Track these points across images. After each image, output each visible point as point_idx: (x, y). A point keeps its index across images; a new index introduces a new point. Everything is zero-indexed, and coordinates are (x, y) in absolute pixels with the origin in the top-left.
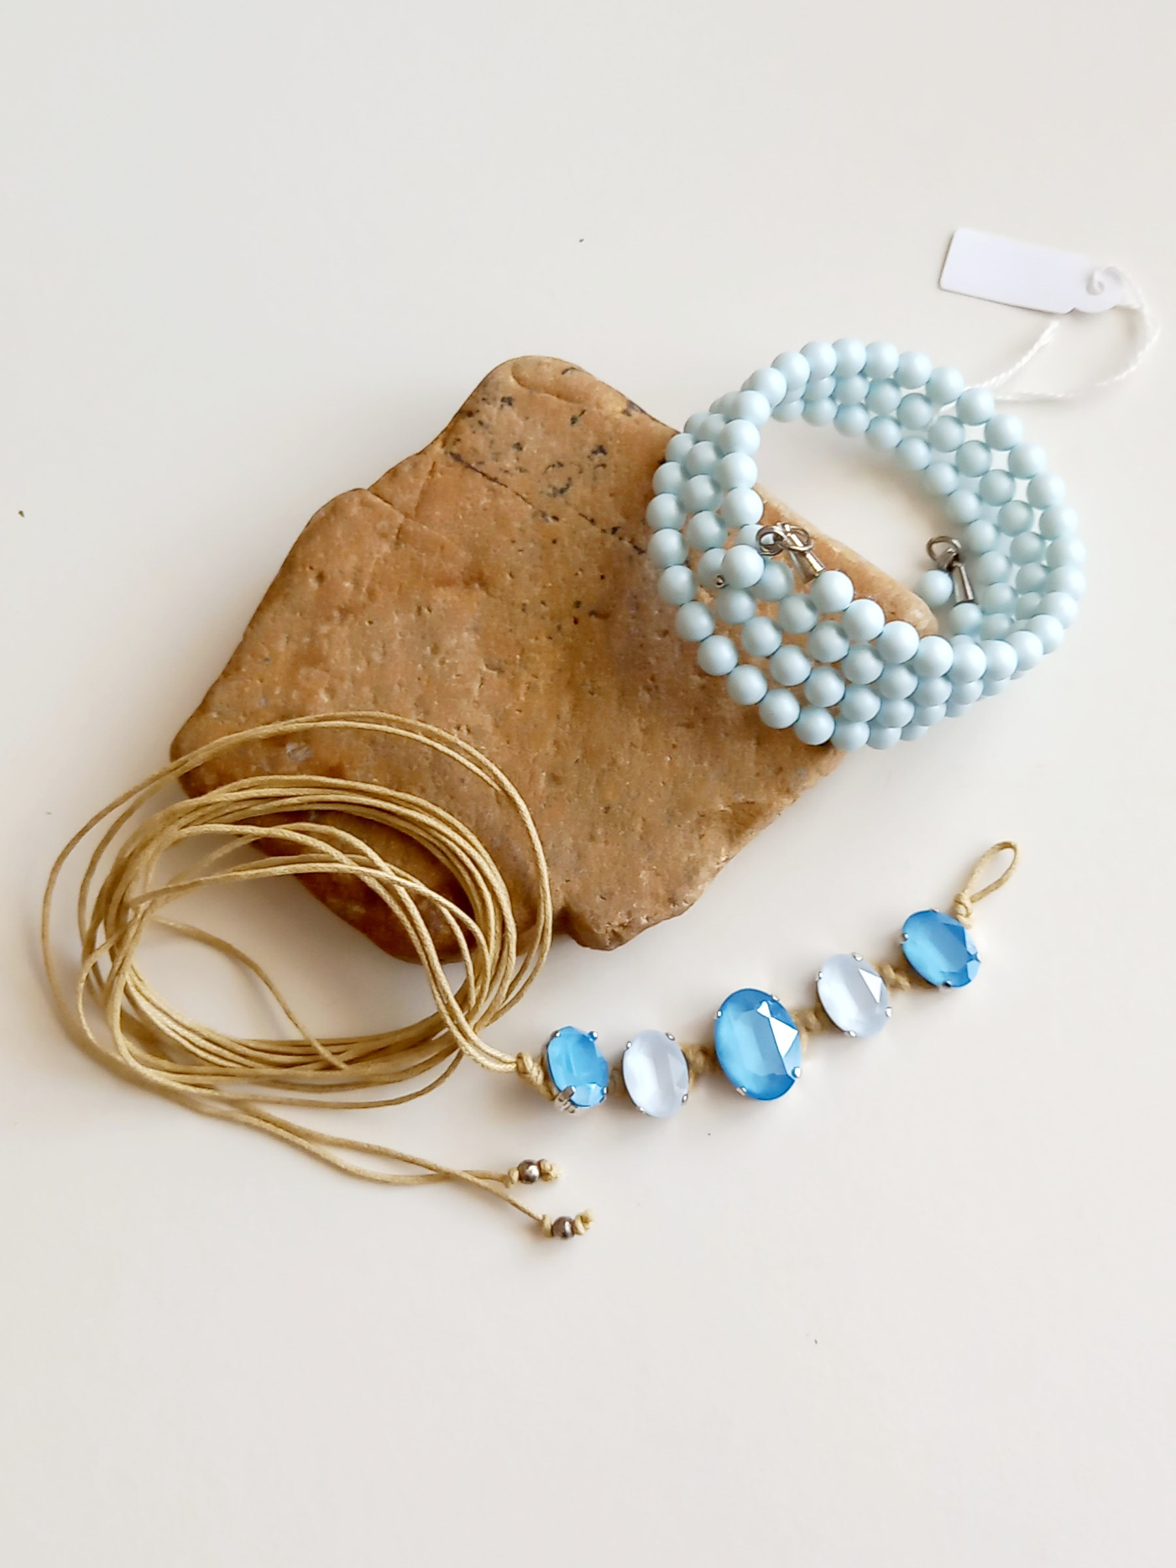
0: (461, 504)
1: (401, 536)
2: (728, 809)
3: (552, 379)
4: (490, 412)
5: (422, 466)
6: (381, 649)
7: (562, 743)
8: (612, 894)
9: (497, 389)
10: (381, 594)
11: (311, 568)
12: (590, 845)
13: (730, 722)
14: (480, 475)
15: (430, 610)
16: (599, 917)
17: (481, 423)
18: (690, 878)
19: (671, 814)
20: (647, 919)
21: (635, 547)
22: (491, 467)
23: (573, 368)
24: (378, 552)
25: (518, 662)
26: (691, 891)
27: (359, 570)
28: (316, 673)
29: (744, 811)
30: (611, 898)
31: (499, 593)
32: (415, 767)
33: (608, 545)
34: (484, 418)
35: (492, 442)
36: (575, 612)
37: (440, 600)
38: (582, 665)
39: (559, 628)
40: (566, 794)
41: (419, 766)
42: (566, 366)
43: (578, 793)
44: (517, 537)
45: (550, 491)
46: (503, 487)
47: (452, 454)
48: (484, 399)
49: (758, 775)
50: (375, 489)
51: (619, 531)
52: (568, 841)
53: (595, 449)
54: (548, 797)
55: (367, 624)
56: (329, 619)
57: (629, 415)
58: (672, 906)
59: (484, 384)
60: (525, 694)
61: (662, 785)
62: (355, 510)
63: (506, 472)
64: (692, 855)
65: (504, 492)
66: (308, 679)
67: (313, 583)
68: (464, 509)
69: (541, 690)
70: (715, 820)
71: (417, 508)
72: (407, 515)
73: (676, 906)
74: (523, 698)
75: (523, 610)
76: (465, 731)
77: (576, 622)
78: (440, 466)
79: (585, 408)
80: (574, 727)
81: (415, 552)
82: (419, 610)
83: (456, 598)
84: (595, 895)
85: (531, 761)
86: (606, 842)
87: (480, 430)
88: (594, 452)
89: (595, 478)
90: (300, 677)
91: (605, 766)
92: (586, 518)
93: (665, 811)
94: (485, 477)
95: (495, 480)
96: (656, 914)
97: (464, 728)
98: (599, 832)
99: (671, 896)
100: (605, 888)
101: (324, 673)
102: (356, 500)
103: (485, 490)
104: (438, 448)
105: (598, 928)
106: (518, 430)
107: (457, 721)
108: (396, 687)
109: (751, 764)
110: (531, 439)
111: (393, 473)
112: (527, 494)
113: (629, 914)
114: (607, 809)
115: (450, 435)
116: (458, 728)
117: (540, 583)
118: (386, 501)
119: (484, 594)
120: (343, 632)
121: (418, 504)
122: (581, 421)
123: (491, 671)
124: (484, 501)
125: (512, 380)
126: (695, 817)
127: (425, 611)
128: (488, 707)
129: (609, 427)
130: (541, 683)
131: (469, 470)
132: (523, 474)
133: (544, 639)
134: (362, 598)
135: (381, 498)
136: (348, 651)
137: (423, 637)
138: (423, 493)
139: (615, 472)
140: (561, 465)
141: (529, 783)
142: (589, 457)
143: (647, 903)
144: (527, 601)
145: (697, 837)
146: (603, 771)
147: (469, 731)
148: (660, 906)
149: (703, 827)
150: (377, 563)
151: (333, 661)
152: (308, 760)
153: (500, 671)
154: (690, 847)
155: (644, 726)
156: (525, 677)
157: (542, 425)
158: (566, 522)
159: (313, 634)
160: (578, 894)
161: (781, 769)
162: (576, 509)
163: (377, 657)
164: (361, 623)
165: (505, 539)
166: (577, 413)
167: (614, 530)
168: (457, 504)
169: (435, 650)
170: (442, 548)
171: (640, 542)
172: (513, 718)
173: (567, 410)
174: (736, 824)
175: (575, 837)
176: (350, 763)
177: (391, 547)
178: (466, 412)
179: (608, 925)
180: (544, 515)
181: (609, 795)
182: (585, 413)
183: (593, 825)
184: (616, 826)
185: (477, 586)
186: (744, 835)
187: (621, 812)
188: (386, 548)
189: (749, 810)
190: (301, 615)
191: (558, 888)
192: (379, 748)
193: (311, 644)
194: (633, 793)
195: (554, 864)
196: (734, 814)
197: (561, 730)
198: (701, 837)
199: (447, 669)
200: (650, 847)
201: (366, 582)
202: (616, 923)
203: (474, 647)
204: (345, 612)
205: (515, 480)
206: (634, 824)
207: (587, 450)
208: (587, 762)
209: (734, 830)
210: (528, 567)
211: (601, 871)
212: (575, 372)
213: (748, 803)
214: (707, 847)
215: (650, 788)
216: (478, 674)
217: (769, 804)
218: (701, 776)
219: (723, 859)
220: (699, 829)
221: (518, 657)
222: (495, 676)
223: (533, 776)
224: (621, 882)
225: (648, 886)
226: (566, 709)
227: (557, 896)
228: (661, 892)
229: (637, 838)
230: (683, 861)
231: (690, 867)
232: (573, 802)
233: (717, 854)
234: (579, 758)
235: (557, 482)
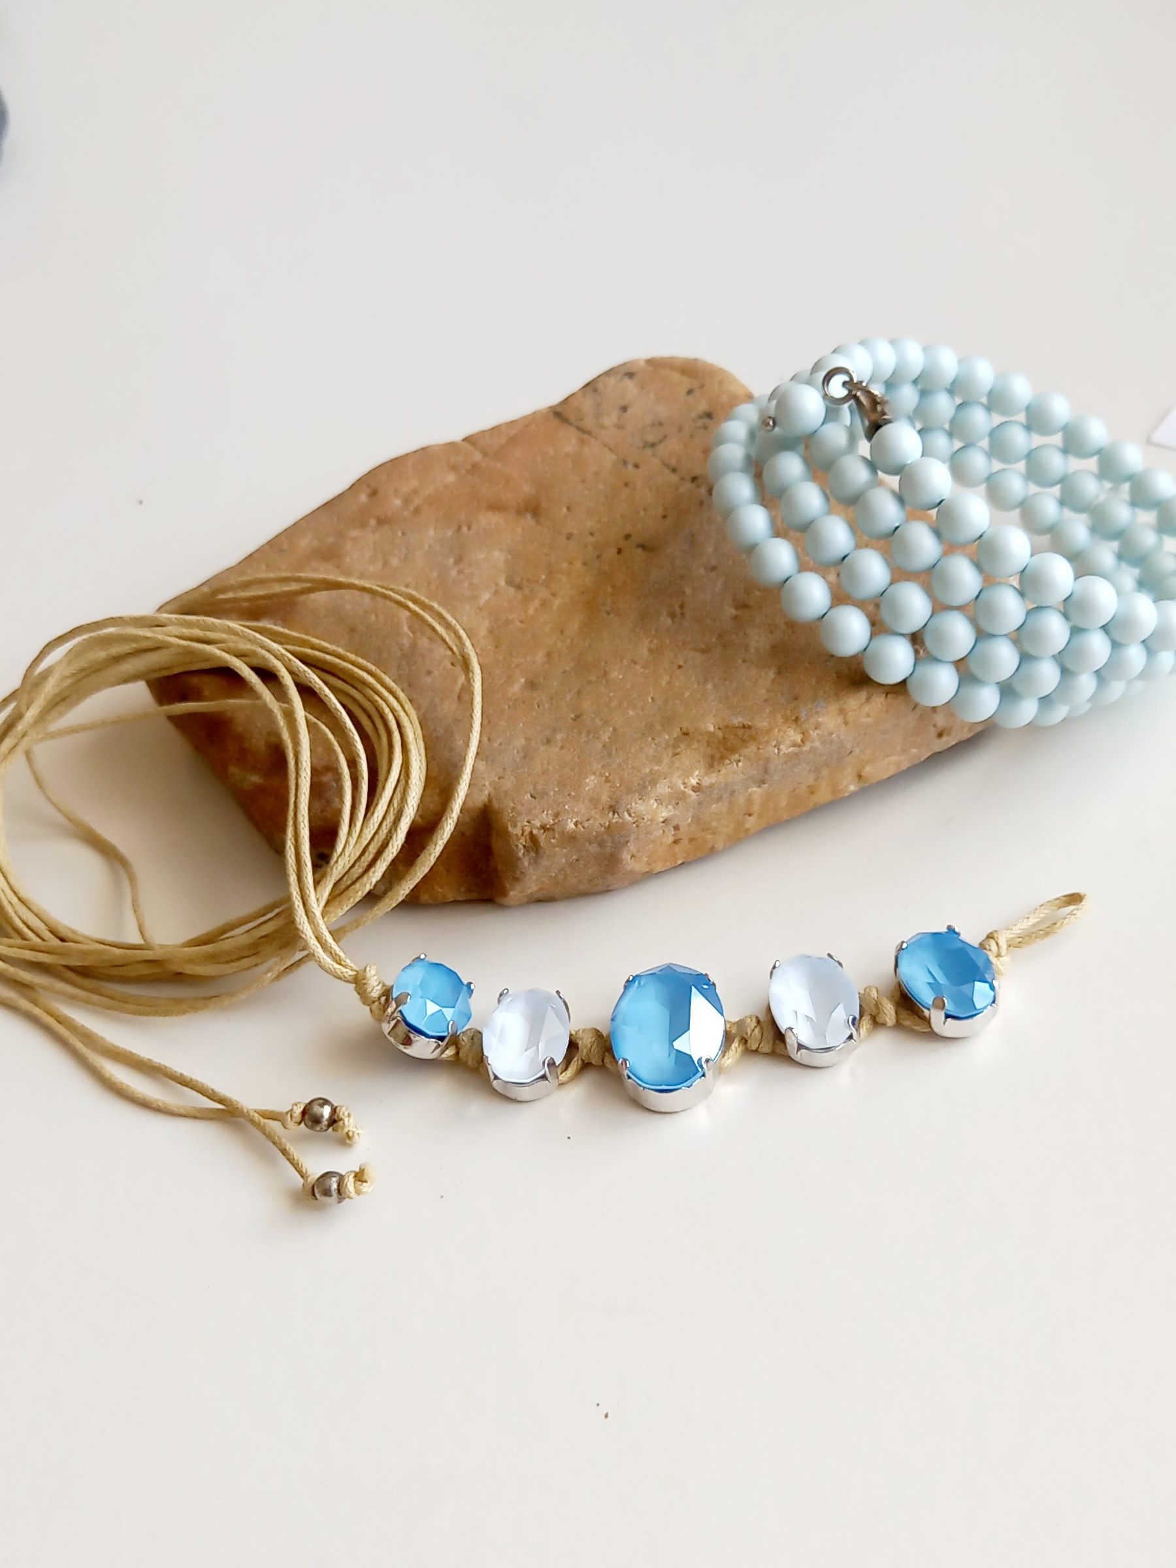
0: (545, 449)
1: (472, 470)
2: (717, 731)
4: (609, 381)
6: (403, 556)
7: (555, 655)
8: (545, 793)
10: (427, 512)
12: (543, 748)
14: (575, 429)
15: (469, 529)
16: (519, 814)
17: (598, 393)
19: (650, 727)
20: (576, 824)
21: (711, 494)
22: (589, 422)
24: (442, 480)
25: (541, 581)
26: (638, 801)
27: (415, 492)
29: (736, 735)
30: (542, 798)
31: (548, 523)
32: (385, 655)
33: (682, 489)
34: (602, 388)
35: (599, 403)
36: (622, 544)
37: (484, 522)
38: (609, 589)
39: (599, 556)
40: (538, 700)
43: (551, 699)
44: (589, 478)
45: (641, 444)
46: (594, 440)
47: (556, 416)
48: (608, 377)
49: (766, 701)
51: (699, 480)
52: (520, 742)
53: (702, 414)
54: (516, 700)
55: (400, 534)
56: (363, 525)
58: (611, 814)
60: (536, 608)
61: (650, 700)
63: (603, 428)
64: (656, 768)
65: (592, 443)
67: (363, 497)
68: (545, 453)
69: (555, 608)
70: (699, 741)
71: (498, 451)
72: (486, 455)
73: (616, 816)
74: (531, 612)
75: (568, 538)
77: (619, 551)
78: (538, 421)
79: (707, 384)
80: (576, 641)
81: (479, 482)
82: (459, 528)
83: (502, 522)
84: (526, 792)
85: (513, 666)
86: (562, 747)
87: (594, 398)
88: (700, 417)
89: (692, 437)
92: (669, 467)
93: (643, 724)
94: (579, 430)
95: (588, 433)
96: (588, 820)
98: (559, 737)
99: (614, 803)
100: (540, 788)
103: (574, 441)
105: (515, 826)
106: (629, 397)
109: (763, 691)
110: (640, 404)
112: (615, 446)
113: (557, 815)
114: (578, 717)
117: (596, 518)
119: (533, 523)
120: (372, 538)
121: (502, 447)
122: (697, 393)
123: (508, 587)
124: (569, 449)
126: (676, 733)
127: (465, 529)
128: (490, 614)
129: (724, 399)
131: (566, 424)
132: (618, 430)
133: (578, 564)
134: (407, 513)
136: (369, 553)
137: (451, 550)
138: (511, 439)
140: (661, 425)
141: (502, 685)
142: (692, 419)
144: (575, 532)
145: (670, 754)
146: (590, 682)
148: (596, 813)
149: (682, 745)
150: (436, 489)
151: (348, 560)
153: (519, 587)
154: (657, 760)
155: (653, 646)
156: (543, 594)
157: (656, 394)
158: (646, 470)
159: (341, 536)
160: (506, 791)
161: (796, 699)
162: (661, 460)
163: (395, 562)
164: (394, 533)
165: (576, 478)
166: (696, 386)
167: (694, 477)
168: (540, 449)
169: (457, 562)
170: (508, 481)
172: (512, 627)
173: (686, 383)
174: (722, 750)
175: (528, 739)
177: (457, 478)
179: (527, 824)
180: (625, 463)
181: (587, 705)
182: (704, 387)
183: (555, 731)
184: (580, 733)
185: (529, 514)
186: (727, 761)
187: (592, 720)
189: (743, 735)
190: (338, 519)
191: (487, 783)
193: (334, 543)
194: (614, 704)
196: (724, 737)
197: (560, 644)
198: (675, 754)
200: (610, 755)
201: (417, 501)
202: (537, 823)
203: (501, 565)
204: (381, 522)
205: (608, 434)
206: (601, 733)
207: (693, 415)
208: (575, 673)
209: (718, 755)
210: (589, 503)
211: (543, 773)
213: (744, 727)
214: (677, 764)
215: (635, 702)
216: (494, 587)
217: (769, 731)
218: (699, 696)
219: (694, 781)
220: (676, 746)
221: (543, 577)
222: (511, 591)
223: (510, 680)
224: (561, 784)
225: (591, 791)
226: (574, 626)
227: (482, 791)
228: (605, 798)
229: (600, 746)
230: (643, 772)
231: (649, 779)
232: (541, 707)
233: (687, 774)
234: (568, 669)
235: (651, 438)
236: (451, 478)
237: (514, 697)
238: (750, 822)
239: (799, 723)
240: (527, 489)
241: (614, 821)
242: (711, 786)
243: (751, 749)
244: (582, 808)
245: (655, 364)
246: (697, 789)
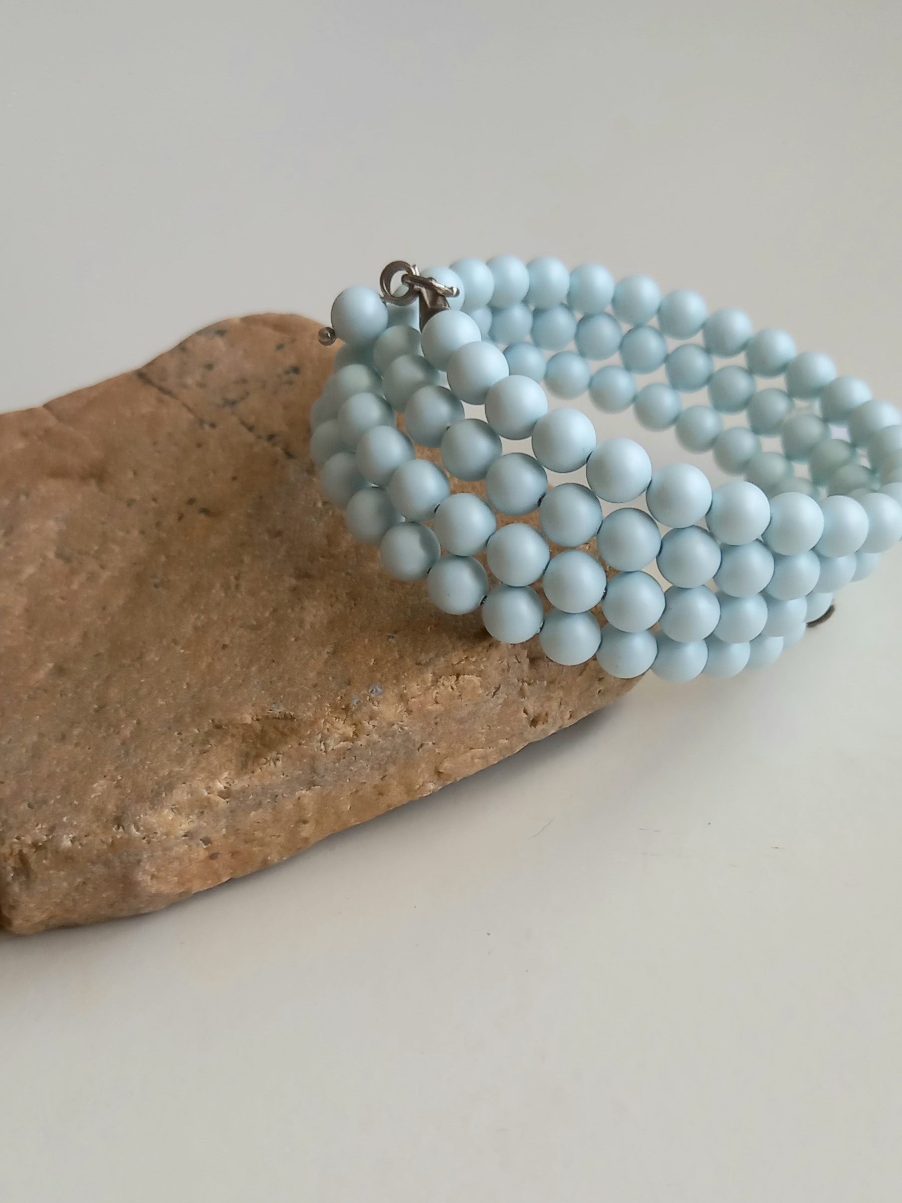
0: (122, 411)
1: (43, 436)
2: (255, 723)
4: (199, 340)
7: (92, 635)
8: (44, 802)
12: (55, 746)
13: (308, 627)
14: (157, 389)
15: (27, 497)
19: (179, 719)
20: (73, 841)
21: (287, 453)
24: (11, 447)
25: (92, 553)
26: (150, 812)
29: (276, 728)
31: (111, 488)
33: (256, 450)
34: (189, 346)
35: (185, 362)
36: (184, 509)
37: (44, 490)
38: (163, 559)
39: (159, 523)
40: (62, 687)
43: (77, 687)
44: (161, 440)
45: (221, 403)
46: (173, 399)
47: (141, 378)
49: (315, 686)
50: (47, 406)
51: (276, 437)
52: (32, 738)
53: (290, 369)
54: (39, 688)
58: (115, 828)
60: (81, 583)
61: (185, 687)
63: (184, 387)
64: (177, 769)
65: (172, 403)
68: (122, 415)
69: (101, 582)
70: (233, 736)
71: (75, 414)
72: (61, 420)
73: (121, 830)
74: (75, 587)
75: (129, 505)
77: (181, 517)
79: (298, 338)
81: (47, 447)
82: (17, 497)
83: (63, 489)
84: (24, 801)
85: (42, 649)
86: (77, 744)
87: (180, 355)
88: (287, 372)
89: (275, 393)
92: (246, 425)
93: (172, 716)
94: (160, 391)
95: (168, 392)
96: (88, 835)
98: (76, 732)
99: (121, 814)
103: (152, 402)
106: (217, 354)
109: (312, 675)
110: (227, 361)
112: (195, 405)
113: (52, 829)
114: (101, 708)
117: (162, 482)
118: (51, 412)
119: (96, 489)
121: (78, 411)
122: (287, 348)
123: (57, 559)
124: (146, 409)
126: (207, 726)
127: (22, 498)
128: (30, 590)
131: (148, 386)
132: (200, 389)
133: (135, 533)
135: (49, 410)
139: (300, 387)
140: (245, 382)
141: (26, 670)
142: (278, 376)
144: (138, 498)
145: (197, 752)
146: (123, 666)
148: (98, 826)
149: (212, 741)
153: (68, 560)
154: (180, 759)
155: (199, 624)
156: (92, 566)
157: (245, 351)
158: (223, 429)
161: (349, 683)
162: (240, 418)
165: (148, 441)
166: (286, 342)
167: (271, 437)
168: (117, 412)
170: (76, 446)
171: (295, 448)
172: (51, 604)
174: (259, 745)
175: (41, 735)
177: (27, 444)
179: (15, 840)
180: (202, 423)
181: (114, 693)
182: (295, 342)
183: (73, 724)
184: (100, 727)
185: (92, 481)
187: (116, 711)
189: (284, 727)
194: (144, 691)
196: (262, 731)
197: (99, 622)
198: (203, 752)
200: (127, 753)
202: (29, 840)
203: (53, 535)
205: (189, 394)
206: (123, 726)
207: (279, 370)
208: (109, 656)
209: (254, 753)
210: (158, 466)
211: (49, 776)
213: (286, 717)
214: (203, 764)
215: (167, 688)
216: (41, 560)
217: (314, 723)
218: (241, 681)
219: (220, 785)
220: (205, 742)
221: (96, 547)
222: (60, 563)
223: (36, 664)
224: (66, 790)
225: (97, 799)
226: (118, 601)
228: (111, 807)
229: (118, 742)
230: (161, 774)
231: (166, 783)
232: (64, 697)
233: (213, 776)
234: (102, 651)
235: (232, 396)
236: (20, 445)
237: (37, 685)
238: (307, 831)
239: (349, 713)
240: (96, 453)
241: (119, 836)
242: (243, 791)
243: (290, 746)
244: (83, 820)
245: (250, 321)
246: (226, 794)
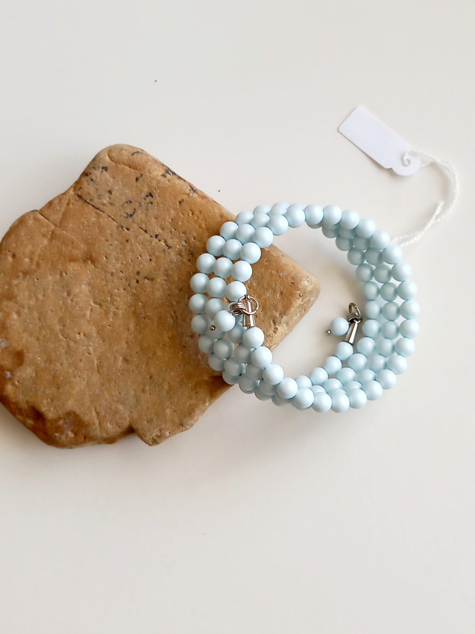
0: (82, 220)
1: (53, 236)
3: (126, 158)
4: (97, 174)
5: (63, 201)
6: (42, 293)
7: (130, 343)
8: (152, 420)
9: (100, 162)
10: (43, 265)
11: (9, 251)
12: (142, 395)
14: (92, 206)
15: (66, 274)
17: (92, 180)
18: (190, 414)
19: (182, 381)
20: (169, 433)
21: (167, 245)
22: (96, 202)
23: (138, 152)
24: (42, 244)
25: (109, 301)
26: (191, 420)
27: (32, 253)
28: (11, 304)
29: (218, 381)
30: (152, 423)
31: (100, 266)
32: (58, 353)
33: (153, 244)
34: (94, 177)
35: (97, 189)
36: (137, 277)
37: (71, 269)
38: (140, 304)
39: (129, 285)
40: (131, 369)
41: (60, 352)
42: (135, 151)
43: (137, 368)
44: (109, 238)
45: (125, 215)
46: (102, 212)
47: (78, 195)
48: (94, 168)
50: (41, 212)
51: (159, 236)
52: (132, 393)
53: (148, 194)
54: (123, 370)
55: (36, 280)
56: (17, 277)
57: (165, 177)
58: (181, 427)
59: (94, 160)
60: (113, 317)
61: (178, 366)
62: (31, 222)
63: (104, 205)
64: (192, 402)
65: (103, 215)
66: (7, 306)
67: (10, 259)
68: (83, 223)
69: (120, 316)
70: (204, 385)
71: (61, 222)
72: (56, 226)
73: (184, 427)
74: (111, 320)
75: (112, 275)
76: (83, 335)
77: (137, 282)
78: (72, 201)
79: (143, 173)
80: (136, 334)
81: (59, 244)
82: (61, 274)
83: (79, 268)
84: (144, 420)
85: (114, 351)
86: (150, 394)
87: (91, 183)
88: (147, 196)
89: (147, 209)
90: (3, 306)
91: (150, 355)
92: (143, 229)
93: (179, 379)
94: (94, 207)
95: (98, 209)
96: (173, 431)
97: (82, 334)
98: (147, 388)
99: (181, 422)
100: (149, 417)
101: (15, 304)
102: (32, 217)
103: (94, 214)
104: (72, 192)
106: (109, 184)
107: (79, 330)
108: (50, 312)
110: (116, 188)
111: (50, 204)
112: (114, 216)
113: (160, 431)
114: (151, 377)
115: (77, 185)
116: (79, 334)
117: (120, 262)
118: (46, 218)
119: (93, 266)
120: (24, 284)
121: (61, 220)
122: (140, 180)
123: (95, 305)
124: (93, 219)
125: (108, 158)
126: (194, 383)
127: (64, 274)
128: (94, 323)
129: (154, 183)
130: (120, 312)
131: (86, 203)
132: (112, 206)
133: (122, 290)
134: (34, 267)
135: (44, 217)
136: (27, 293)
137: (63, 287)
138: (64, 214)
139: (157, 206)
140: (131, 202)
141: (114, 362)
142: (144, 198)
143: (169, 425)
144: (114, 271)
146: (150, 358)
147: (84, 335)
148: (175, 427)
149: (198, 388)
150: (41, 250)
151: (19, 298)
152: (6, 348)
153: (101, 305)
154: (191, 398)
155: (170, 336)
156: (113, 309)
157: (122, 181)
158: (133, 232)
159: (10, 284)
160: (136, 420)
162: (138, 224)
163: (40, 297)
164: (33, 280)
165: (103, 239)
166: (139, 175)
167: (156, 236)
168: (80, 221)
169: (69, 294)
170: (72, 243)
171: (169, 243)
172: (106, 329)
173: (134, 174)
174: (214, 387)
175: (135, 391)
176: (27, 350)
177: (48, 241)
178: (85, 174)
179: (150, 434)
180: (122, 227)
181: (152, 370)
182: (143, 176)
183: (144, 385)
184: (155, 386)
185: (89, 262)
186: (218, 392)
187: (158, 379)
188: (46, 242)
190: (4, 274)
191: (127, 416)
192: (41, 342)
193: (9, 289)
194: (164, 369)
195: (125, 404)
197: (130, 337)
198: (196, 393)
199: (74, 304)
200: (171, 397)
201: (36, 259)
202: (154, 435)
203: (88, 293)
204: (25, 273)
205: (108, 209)
206: (164, 385)
207: (143, 195)
208: (142, 353)
210: (114, 253)
211: (147, 408)
212: (139, 154)
214: (199, 398)
215: (172, 367)
216: (90, 307)
218: (197, 362)
219: (207, 404)
220: (195, 389)
221: (109, 298)
222: (98, 307)
223: (115, 359)
224: (157, 414)
225: (170, 417)
226: (132, 326)
227: (126, 420)
229: (165, 392)
230: (187, 405)
231: (191, 408)
232: (134, 373)
233: (204, 402)
234: (138, 350)
235: (128, 211)
237: (121, 368)
240: (83, 246)
